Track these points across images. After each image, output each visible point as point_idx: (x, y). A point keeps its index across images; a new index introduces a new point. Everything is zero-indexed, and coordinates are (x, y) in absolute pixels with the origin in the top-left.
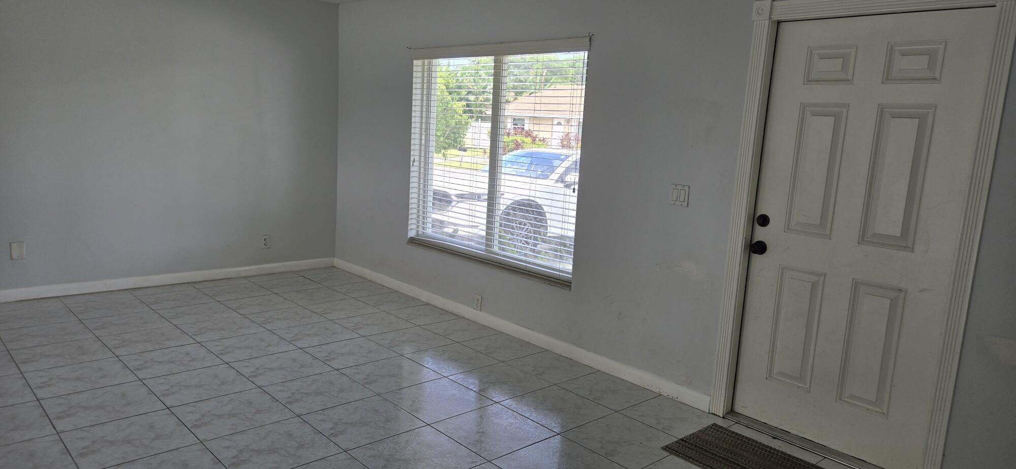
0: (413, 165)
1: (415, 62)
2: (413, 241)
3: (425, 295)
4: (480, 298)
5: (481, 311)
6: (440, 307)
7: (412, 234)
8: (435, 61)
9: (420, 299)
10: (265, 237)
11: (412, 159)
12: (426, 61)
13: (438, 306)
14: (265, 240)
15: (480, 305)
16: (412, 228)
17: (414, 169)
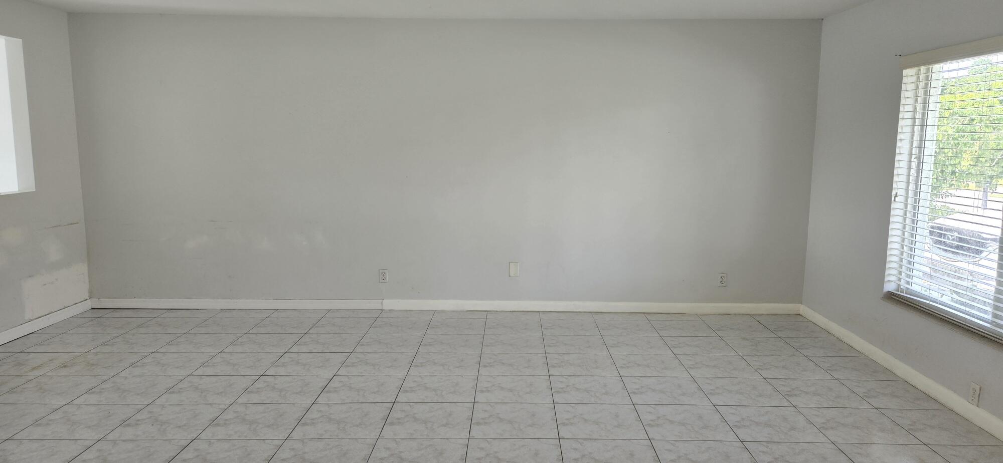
0: (894, 200)
1: (905, 72)
2: (892, 297)
3: (902, 369)
4: (978, 388)
5: (978, 406)
6: (920, 388)
7: (890, 287)
8: (936, 67)
9: (895, 372)
10: (721, 275)
11: (894, 193)
12: (923, 69)
13: (917, 386)
14: (721, 277)
15: (979, 397)
16: (890, 279)
17: (897, 208)
